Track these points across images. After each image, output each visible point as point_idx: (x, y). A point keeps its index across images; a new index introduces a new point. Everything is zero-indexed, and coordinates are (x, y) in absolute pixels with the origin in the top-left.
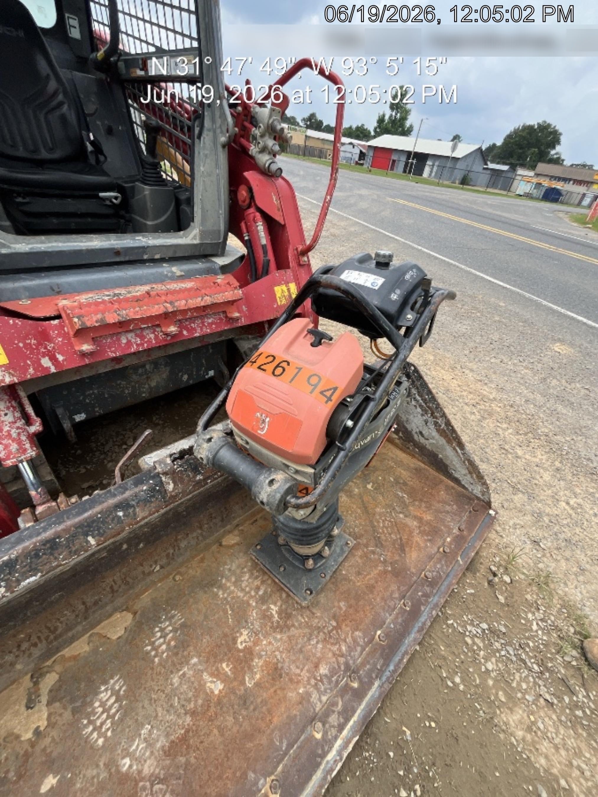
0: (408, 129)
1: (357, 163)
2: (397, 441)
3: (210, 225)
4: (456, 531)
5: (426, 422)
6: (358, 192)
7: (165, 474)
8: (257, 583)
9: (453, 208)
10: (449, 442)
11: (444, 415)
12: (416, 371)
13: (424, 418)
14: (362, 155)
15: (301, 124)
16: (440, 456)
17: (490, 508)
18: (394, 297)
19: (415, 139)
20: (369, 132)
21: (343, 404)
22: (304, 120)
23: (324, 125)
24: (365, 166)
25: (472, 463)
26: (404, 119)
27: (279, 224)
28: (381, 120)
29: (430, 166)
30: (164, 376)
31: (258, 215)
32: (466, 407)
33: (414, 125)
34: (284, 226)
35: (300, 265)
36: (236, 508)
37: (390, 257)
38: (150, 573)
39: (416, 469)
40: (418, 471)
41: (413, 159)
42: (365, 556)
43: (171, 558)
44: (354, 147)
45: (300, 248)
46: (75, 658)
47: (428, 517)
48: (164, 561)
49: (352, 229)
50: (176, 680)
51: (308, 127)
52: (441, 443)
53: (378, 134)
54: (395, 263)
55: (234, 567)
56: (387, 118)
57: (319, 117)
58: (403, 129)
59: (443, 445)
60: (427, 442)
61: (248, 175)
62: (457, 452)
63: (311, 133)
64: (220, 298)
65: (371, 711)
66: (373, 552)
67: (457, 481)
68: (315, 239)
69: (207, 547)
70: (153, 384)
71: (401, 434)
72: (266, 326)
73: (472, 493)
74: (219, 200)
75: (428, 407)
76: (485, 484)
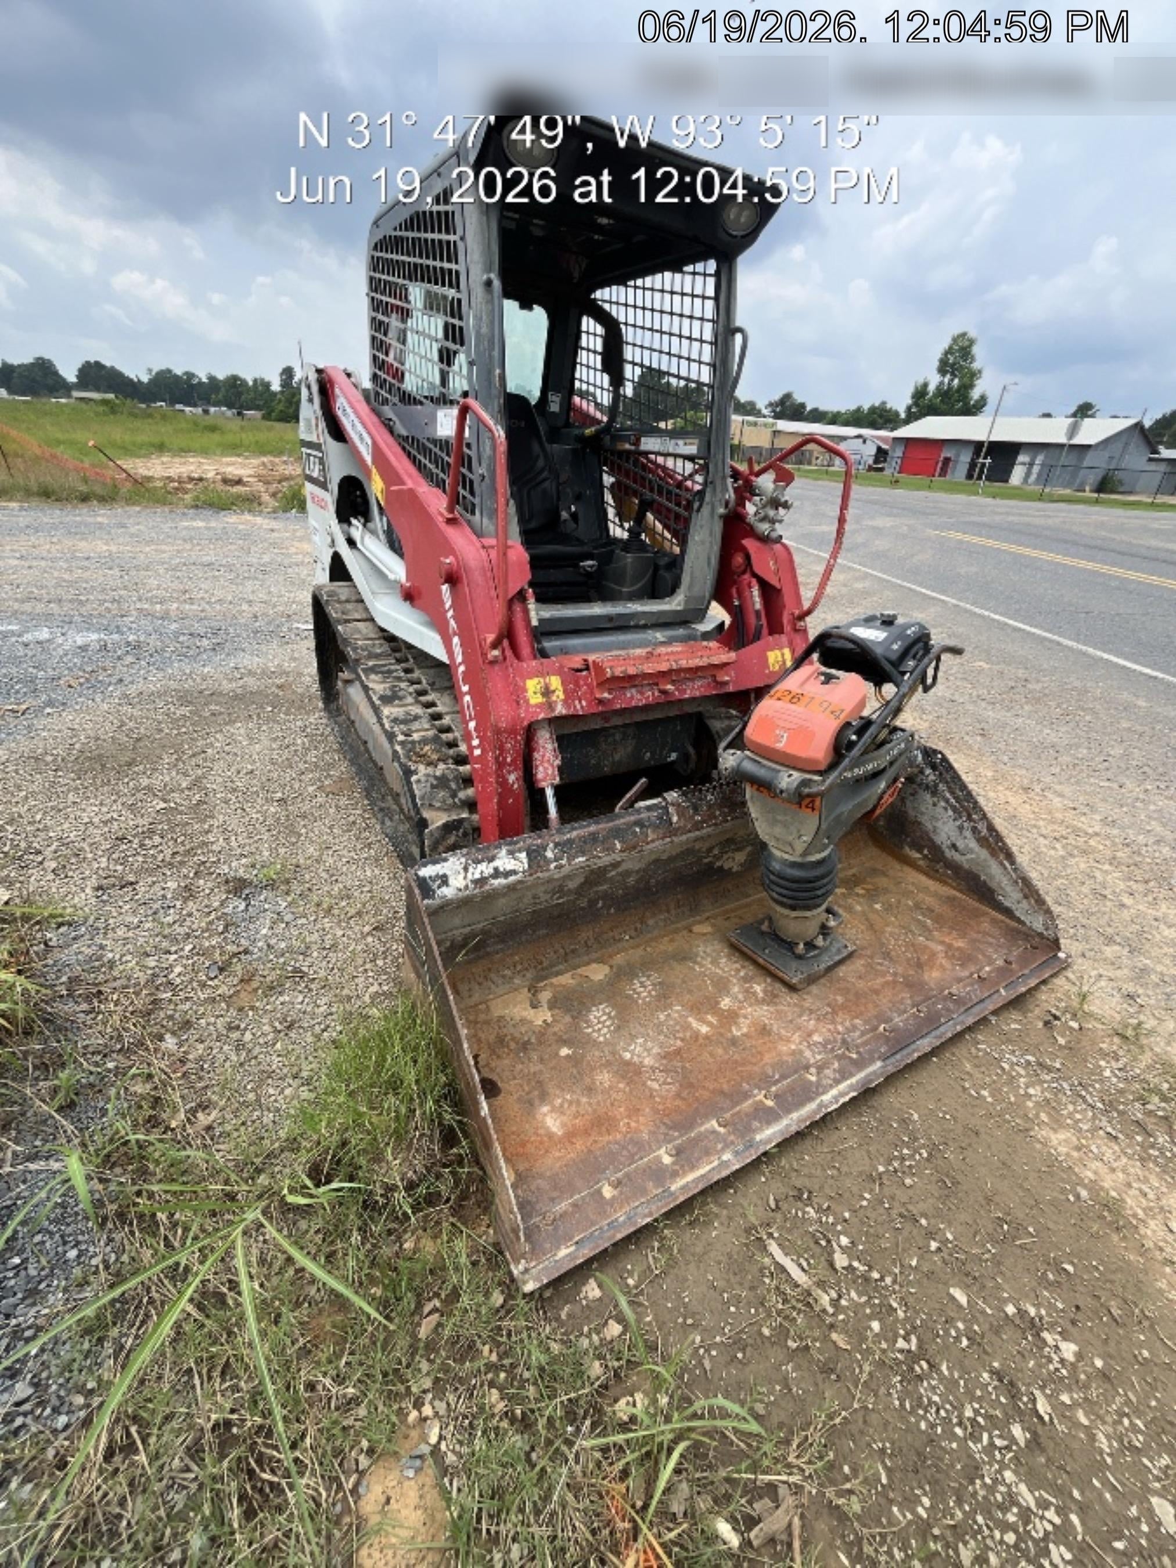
0: (977, 401)
1: (870, 469)
2: (921, 863)
3: (697, 590)
4: (1000, 963)
5: (961, 828)
6: (870, 523)
7: (673, 804)
8: (738, 966)
9: (1066, 542)
10: (993, 854)
11: (984, 817)
12: (944, 759)
13: (958, 823)
14: (881, 454)
15: (765, 412)
16: (983, 878)
17: (1059, 949)
18: (895, 647)
19: (991, 419)
20: (897, 414)
21: (848, 724)
22: (771, 404)
23: (808, 409)
24: (888, 472)
25: (1026, 882)
26: (967, 387)
27: (773, 587)
28: (920, 393)
29: (1023, 464)
30: (629, 749)
31: (754, 581)
32: (1041, 839)
33: (988, 394)
34: (779, 591)
35: (796, 630)
36: (705, 902)
37: (895, 617)
38: (621, 940)
39: (948, 898)
40: (951, 900)
41: (985, 458)
42: (869, 966)
43: (639, 932)
44: (864, 442)
45: (797, 612)
46: (561, 985)
47: (960, 944)
48: (633, 933)
49: (859, 585)
50: (662, 1017)
51: (778, 416)
52: (983, 857)
53: (912, 417)
54: (900, 621)
55: (708, 950)
56: (932, 388)
57: (799, 398)
58: (966, 403)
59: (985, 860)
60: (963, 858)
61: (748, 543)
62: (1005, 868)
63: (783, 425)
64: (715, 661)
65: (871, 1081)
66: (881, 964)
67: (1008, 912)
68: (815, 603)
69: (676, 931)
70: (617, 757)
71: (926, 852)
72: (753, 696)
73: (1030, 928)
74: (709, 563)
75: (962, 806)
76: (1048, 912)
